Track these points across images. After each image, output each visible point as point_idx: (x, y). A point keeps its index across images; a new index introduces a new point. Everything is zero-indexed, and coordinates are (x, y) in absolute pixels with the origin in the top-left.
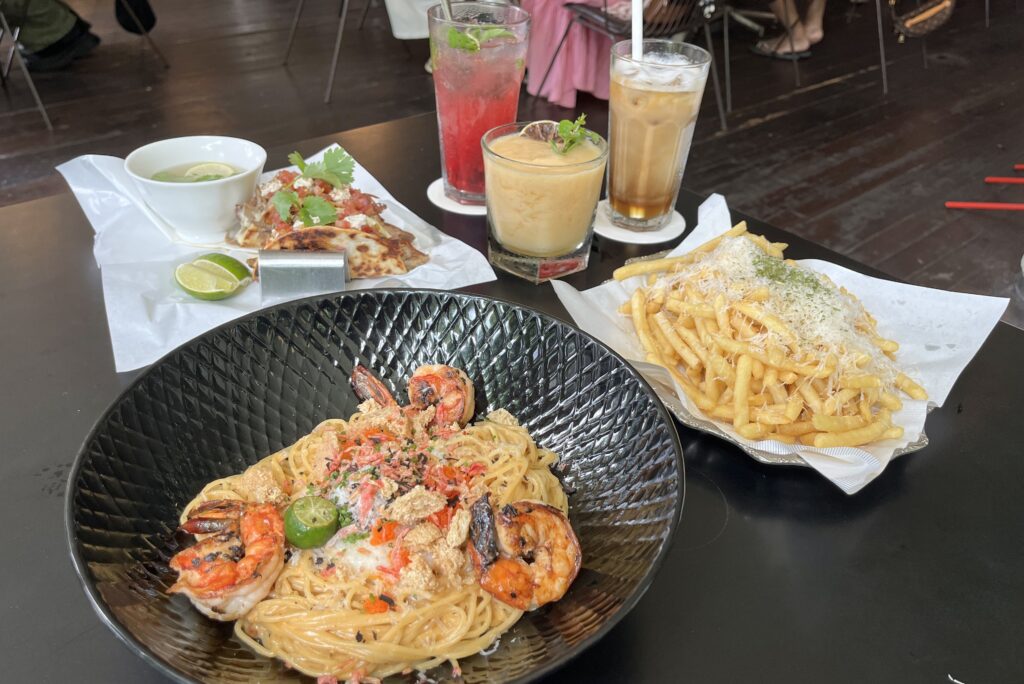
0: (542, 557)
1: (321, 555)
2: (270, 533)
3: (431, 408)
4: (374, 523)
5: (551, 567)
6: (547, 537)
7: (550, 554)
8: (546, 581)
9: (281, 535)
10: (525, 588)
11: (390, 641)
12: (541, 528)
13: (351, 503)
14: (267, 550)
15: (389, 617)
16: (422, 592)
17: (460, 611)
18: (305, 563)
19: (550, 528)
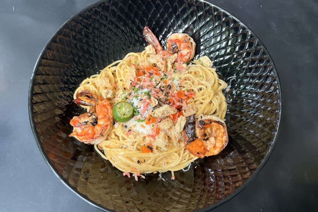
0: (212, 139)
1: (127, 125)
2: (107, 116)
3: (176, 55)
4: (147, 116)
5: (215, 144)
6: (216, 132)
7: (216, 140)
8: (212, 149)
9: (111, 116)
10: (204, 151)
11: (150, 164)
12: (214, 129)
13: (139, 107)
14: (106, 124)
15: (150, 155)
16: (163, 147)
17: (176, 155)
18: (120, 127)
19: (217, 129)
